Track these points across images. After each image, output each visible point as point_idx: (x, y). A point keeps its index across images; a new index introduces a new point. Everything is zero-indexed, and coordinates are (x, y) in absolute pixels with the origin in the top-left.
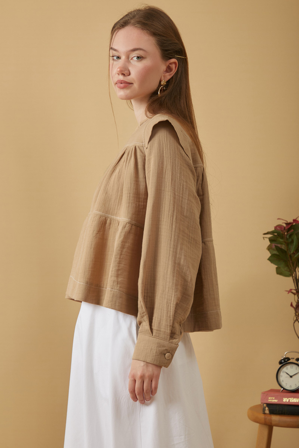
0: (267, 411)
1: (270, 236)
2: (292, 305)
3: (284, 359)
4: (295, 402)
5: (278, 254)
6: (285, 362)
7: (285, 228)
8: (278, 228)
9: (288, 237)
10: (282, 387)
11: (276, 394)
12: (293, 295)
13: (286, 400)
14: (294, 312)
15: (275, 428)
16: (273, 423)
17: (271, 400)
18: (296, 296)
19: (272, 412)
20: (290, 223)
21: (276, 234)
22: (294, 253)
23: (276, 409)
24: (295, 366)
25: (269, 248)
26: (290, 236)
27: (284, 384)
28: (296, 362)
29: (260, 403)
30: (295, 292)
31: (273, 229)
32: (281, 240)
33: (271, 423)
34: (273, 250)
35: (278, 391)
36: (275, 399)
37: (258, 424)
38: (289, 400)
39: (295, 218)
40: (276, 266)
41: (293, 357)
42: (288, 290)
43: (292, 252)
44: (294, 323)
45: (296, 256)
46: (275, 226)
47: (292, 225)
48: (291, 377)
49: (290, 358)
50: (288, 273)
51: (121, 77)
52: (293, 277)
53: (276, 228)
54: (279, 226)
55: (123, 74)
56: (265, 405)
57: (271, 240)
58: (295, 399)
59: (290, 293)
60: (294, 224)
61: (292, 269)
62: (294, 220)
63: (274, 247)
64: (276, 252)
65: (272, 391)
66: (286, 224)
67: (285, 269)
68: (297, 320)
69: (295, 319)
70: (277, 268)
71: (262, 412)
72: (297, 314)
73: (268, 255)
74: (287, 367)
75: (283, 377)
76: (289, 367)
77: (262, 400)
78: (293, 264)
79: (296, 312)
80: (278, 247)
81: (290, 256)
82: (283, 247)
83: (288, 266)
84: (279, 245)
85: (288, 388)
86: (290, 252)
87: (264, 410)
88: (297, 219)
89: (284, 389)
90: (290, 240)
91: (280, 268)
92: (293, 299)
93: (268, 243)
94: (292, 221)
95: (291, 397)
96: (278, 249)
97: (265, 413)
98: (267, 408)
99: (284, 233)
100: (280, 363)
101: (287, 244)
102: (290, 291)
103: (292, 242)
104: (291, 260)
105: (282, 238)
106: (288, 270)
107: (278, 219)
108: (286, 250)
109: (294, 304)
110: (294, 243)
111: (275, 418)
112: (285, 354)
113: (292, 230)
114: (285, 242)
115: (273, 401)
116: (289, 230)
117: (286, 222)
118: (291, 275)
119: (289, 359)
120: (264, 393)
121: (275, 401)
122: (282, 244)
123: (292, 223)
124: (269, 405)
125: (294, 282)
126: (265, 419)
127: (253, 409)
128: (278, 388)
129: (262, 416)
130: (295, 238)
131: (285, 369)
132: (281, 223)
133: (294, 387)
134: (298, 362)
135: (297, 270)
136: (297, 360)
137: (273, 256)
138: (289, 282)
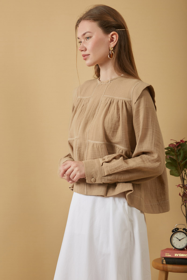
0: (164, 262)
1: (166, 150)
2: (180, 195)
3: (175, 229)
4: (182, 256)
5: (171, 162)
6: (176, 231)
7: (175, 145)
8: (171, 146)
9: (177, 151)
10: (174, 247)
11: (170, 251)
12: (181, 188)
13: (176, 255)
14: (181, 199)
15: (169, 273)
16: (168, 270)
17: (167, 255)
18: (183, 189)
19: (168, 263)
20: (179, 143)
21: (170, 149)
22: (181, 162)
23: (170, 261)
24: (182, 234)
26: (179, 150)
27: (175, 245)
28: (183, 231)
29: (160, 257)
30: (182, 186)
31: (168, 146)
32: (173, 153)
33: (167, 270)
34: (168, 159)
35: (171, 249)
36: (169, 255)
37: (159, 271)
38: (179, 255)
39: (182, 139)
40: (170, 170)
41: (181, 228)
42: (178, 185)
43: (180, 161)
44: (181, 206)
45: (182, 163)
47: (180, 144)
48: (180, 240)
49: (179, 228)
50: (177, 174)
52: (180, 176)
53: (169, 145)
54: (172, 144)
56: (163, 258)
57: (167, 153)
58: (182, 254)
59: (179, 187)
60: (181, 143)
61: (180, 172)
62: (181, 141)
63: (168, 158)
64: (169, 161)
65: (168, 249)
66: (176, 143)
67: (176, 172)
68: (183, 204)
69: (182, 203)
71: (161, 263)
72: (183, 200)
74: (177, 234)
75: (175, 240)
76: (178, 234)
77: (161, 255)
78: (181, 169)
79: (183, 199)
80: (171, 157)
81: (179, 163)
82: (174, 158)
83: (177, 170)
84: (172, 157)
85: (178, 247)
86: (179, 161)
87: (163, 261)
88: (183, 140)
89: (175, 248)
90: (179, 153)
91: (172, 171)
92: (181, 191)
94: (180, 141)
95: (180, 253)
96: (171, 159)
97: (163, 264)
98: (164, 260)
99: (175, 149)
100: (173, 231)
101: (177, 156)
102: (179, 186)
103: (180, 154)
104: (180, 166)
105: (174, 152)
106: (178, 172)
107: (171, 140)
108: (176, 160)
109: (182, 194)
110: (181, 155)
111: (170, 267)
112: (176, 226)
113: (180, 147)
114: (175, 155)
115: (168, 256)
116: (178, 147)
117: (176, 142)
118: (179, 175)
119: (178, 229)
120: (162, 251)
121: (170, 256)
122: (173, 156)
123: (180, 142)
124: (166, 258)
125: (181, 180)
126: (163, 267)
127: (156, 261)
128: (172, 247)
129: (161, 265)
130: (182, 152)
131: (176, 235)
132: (173, 142)
133: (181, 247)
134: (184, 231)
135: (183, 172)
136: (184, 229)
137: (168, 163)
138: (178, 180)
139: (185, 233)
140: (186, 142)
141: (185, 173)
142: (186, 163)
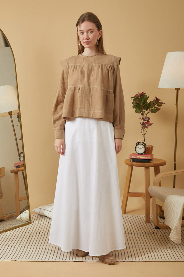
0: (132, 161)
1: (134, 98)
2: (141, 123)
3: (138, 143)
4: (142, 158)
5: (136, 105)
6: (138, 144)
7: (139, 95)
11: (135, 155)
13: (138, 157)
14: (141, 126)
15: (134, 167)
16: (133, 165)
17: (133, 157)
19: (133, 161)
20: (141, 94)
21: (136, 98)
23: (135, 160)
24: (142, 145)
25: (133, 103)
26: (141, 98)
27: (138, 152)
29: (129, 158)
30: (142, 119)
35: (135, 154)
37: (128, 166)
38: (140, 157)
40: (135, 109)
43: (141, 104)
45: (143, 106)
48: (140, 149)
50: (140, 112)
51: (87, 41)
53: (136, 95)
55: (88, 39)
57: (134, 100)
63: (135, 102)
65: (133, 154)
68: (142, 129)
71: (130, 161)
72: (143, 127)
75: (138, 149)
76: (140, 145)
78: (142, 109)
81: (141, 106)
82: (138, 102)
83: (140, 109)
92: (141, 121)
96: (136, 103)
99: (139, 97)
100: (137, 144)
101: (140, 101)
102: (140, 118)
103: (142, 100)
105: (138, 99)
109: (142, 123)
110: (143, 101)
111: (135, 163)
112: (138, 141)
116: (141, 96)
118: (141, 113)
119: (140, 143)
120: (130, 155)
121: (135, 157)
124: (132, 159)
125: (142, 115)
126: (131, 164)
127: (126, 160)
129: (130, 163)
130: (143, 99)
131: (138, 146)
132: (138, 93)
133: (141, 153)
134: (143, 144)
135: (143, 111)
136: (143, 143)
137: (134, 105)
138: (140, 115)
139: (143, 145)
140: (145, 93)
141: (144, 111)
142: (145, 106)
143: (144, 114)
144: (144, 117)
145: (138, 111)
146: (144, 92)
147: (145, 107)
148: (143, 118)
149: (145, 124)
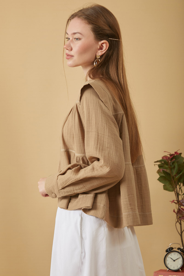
1: (159, 163)
2: (174, 211)
3: (169, 249)
5: (164, 176)
6: (170, 251)
7: (169, 158)
8: (164, 158)
9: (171, 164)
10: (168, 268)
11: (164, 273)
12: (175, 204)
14: (176, 216)
18: (177, 205)
20: (172, 155)
21: (163, 162)
22: (175, 175)
24: (177, 254)
25: (158, 172)
26: (173, 163)
27: (169, 266)
28: (177, 250)
30: (176, 202)
31: (161, 159)
32: (166, 166)
34: (161, 173)
35: (165, 271)
39: (176, 151)
40: (163, 184)
41: (175, 247)
42: (172, 201)
43: (174, 175)
44: (176, 223)
45: (177, 177)
46: (162, 156)
48: (174, 261)
49: (174, 247)
50: (171, 189)
51: (67, 52)
52: (175, 191)
53: (163, 158)
54: (165, 157)
57: (159, 166)
59: (173, 203)
60: (175, 155)
61: (175, 186)
62: (176, 153)
63: (162, 171)
64: (163, 175)
65: (161, 270)
66: (170, 155)
67: (170, 186)
68: (178, 221)
69: (177, 220)
70: (164, 186)
72: (178, 217)
73: (158, 176)
74: (171, 254)
75: (169, 261)
76: (173, 254)
78: (175, 183)
79: (177, 216)
80: (165, 171)
81: (173, 177)
82: (168, 171)
83: (171, 184)
84: (165, 170)
85: (172, 268)
86: (173, 174)
88: (178, 152)
89: (169, 269)
90: (173, 166)
91: (166, 185)
92: (175, 207)
93: (158, 168)
94: (174, 153)
95: (174, 275)
96: (165, 172)
99: (169, 161)
100: (167, 251)
101: (171, 169)
102: (173, 201)
103: (174, 167)
104: (174, 180)
105: (167, 165)
106: (172, 187)
107: (165, 152)
108: (170, 173)
109: (176, 211)
110: (176, 169)
112: (170, 245)
113: (174, 159)
114: (169, 168)
116: (172, 159)
117: (170, 154)
118: (174, 190)
119: (172, 248)
120: (155, 272)
122: (167, 169)
123: (174, 154)
125: (176, 195)
128: (166, 268)
130: (176, 165)
131: (170, 256)
132: (166, 154)
133: (176, 268)
134: (179, 251)
135: (178, 187)
136: (179, 249)
137: (161, 177)
138: (172, 195)
139: (180, 253)
140: (181, 154)
141: (180, 188)
142: (181, 177)
143: (180, 193)
144: (180, 199)
145: (169, 186)
146: (179, 152)
147: (182, 180)
148: (178, 201)
149: (182, 211)
